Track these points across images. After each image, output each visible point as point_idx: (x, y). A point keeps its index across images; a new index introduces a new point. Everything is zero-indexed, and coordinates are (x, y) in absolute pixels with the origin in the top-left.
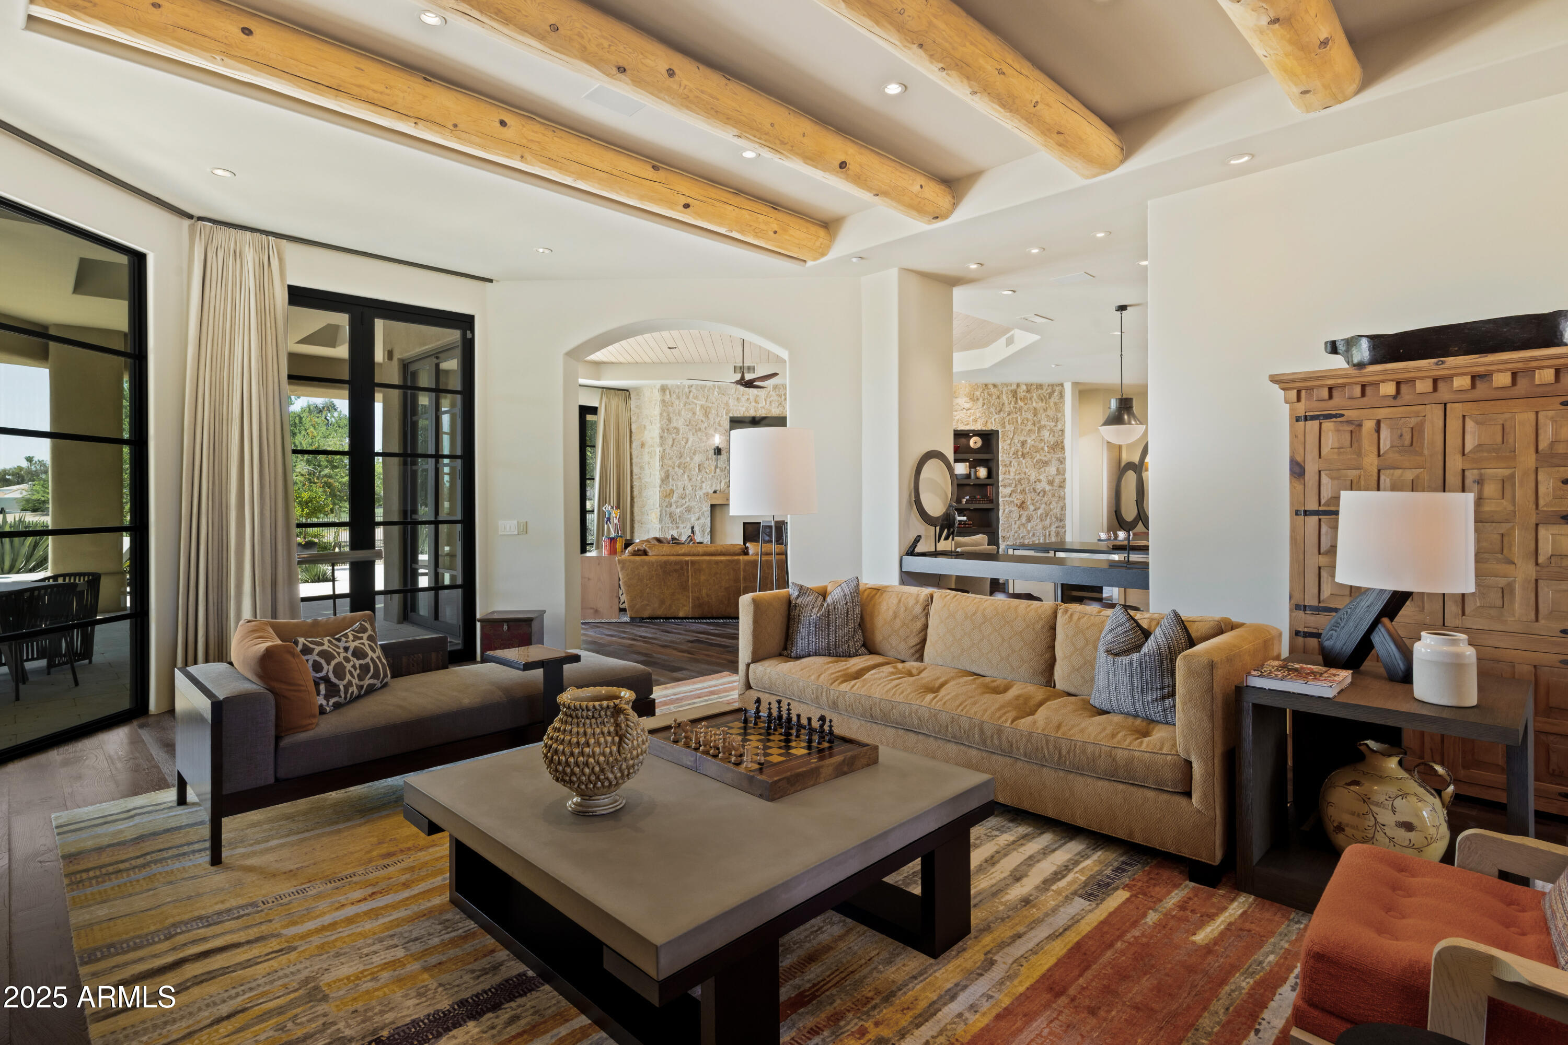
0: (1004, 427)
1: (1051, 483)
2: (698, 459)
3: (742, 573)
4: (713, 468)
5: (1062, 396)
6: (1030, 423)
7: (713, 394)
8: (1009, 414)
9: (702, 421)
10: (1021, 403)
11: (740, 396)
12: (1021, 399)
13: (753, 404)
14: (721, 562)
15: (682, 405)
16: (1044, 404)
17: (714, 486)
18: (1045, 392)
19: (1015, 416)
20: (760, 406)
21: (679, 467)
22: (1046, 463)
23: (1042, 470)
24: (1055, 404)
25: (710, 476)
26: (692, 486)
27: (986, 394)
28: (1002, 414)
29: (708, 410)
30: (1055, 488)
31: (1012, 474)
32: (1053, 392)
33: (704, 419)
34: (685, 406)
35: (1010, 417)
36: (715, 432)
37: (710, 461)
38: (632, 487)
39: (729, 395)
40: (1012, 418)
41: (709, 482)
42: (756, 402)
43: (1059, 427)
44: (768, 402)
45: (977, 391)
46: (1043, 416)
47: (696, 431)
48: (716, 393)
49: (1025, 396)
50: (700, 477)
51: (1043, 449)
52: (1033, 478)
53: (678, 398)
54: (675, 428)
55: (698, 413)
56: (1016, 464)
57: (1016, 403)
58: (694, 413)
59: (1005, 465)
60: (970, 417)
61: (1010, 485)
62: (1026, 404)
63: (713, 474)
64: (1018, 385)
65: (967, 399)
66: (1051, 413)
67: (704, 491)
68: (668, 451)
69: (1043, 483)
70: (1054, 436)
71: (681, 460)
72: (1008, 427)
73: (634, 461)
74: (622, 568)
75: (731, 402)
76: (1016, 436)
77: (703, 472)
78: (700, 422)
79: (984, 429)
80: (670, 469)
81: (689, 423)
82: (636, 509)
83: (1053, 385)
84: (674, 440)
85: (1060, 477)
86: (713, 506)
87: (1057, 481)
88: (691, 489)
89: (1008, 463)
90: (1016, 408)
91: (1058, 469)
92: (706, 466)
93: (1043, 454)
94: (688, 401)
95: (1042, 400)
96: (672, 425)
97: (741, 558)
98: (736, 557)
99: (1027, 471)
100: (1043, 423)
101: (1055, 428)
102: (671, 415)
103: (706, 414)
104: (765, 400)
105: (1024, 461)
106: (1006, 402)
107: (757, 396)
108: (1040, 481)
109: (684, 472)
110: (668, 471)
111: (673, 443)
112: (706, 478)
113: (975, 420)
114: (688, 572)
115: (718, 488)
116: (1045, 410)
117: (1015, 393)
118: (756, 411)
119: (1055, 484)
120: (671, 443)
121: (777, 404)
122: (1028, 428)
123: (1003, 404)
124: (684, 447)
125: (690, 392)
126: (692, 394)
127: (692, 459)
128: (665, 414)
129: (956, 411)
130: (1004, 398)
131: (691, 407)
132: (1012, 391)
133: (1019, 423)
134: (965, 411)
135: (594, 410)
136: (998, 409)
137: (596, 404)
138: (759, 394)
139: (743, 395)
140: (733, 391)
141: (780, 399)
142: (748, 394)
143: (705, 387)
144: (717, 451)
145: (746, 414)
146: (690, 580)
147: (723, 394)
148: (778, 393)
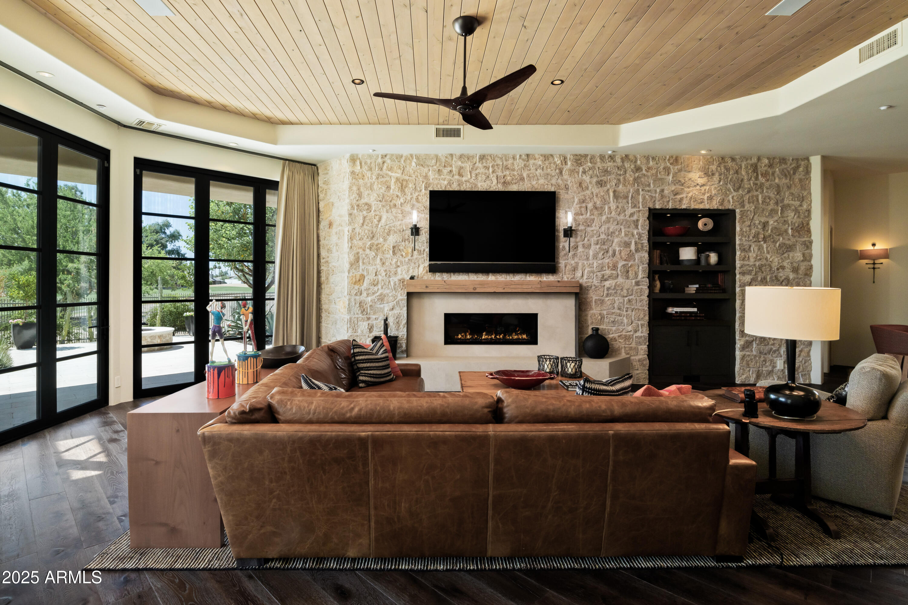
0: (743, 206)
1: (795, 270)
2: (392, 240)
3: (492, 466)
4: (410, 250)
5: (808, 171)
6: (772, 202)
7: (411, 163)
8: (749, 192)
9: (397, 196)
10: (762, 180)
11: (441, 168)
12: (762, 175)
13: (457, 177)
14: (444, 441)
15: (374, 177)
16: (788, 181)
17: (411, 271)
18: (790, 166)
19: (755, 193)
20: (464, 179)
21: (370, 249)
22: (790, 248)
23: (786, 255)
24: (800, 180)
25: (407, 259)
26: (385, 271)
27: (722, 168)
28: (741, 192)
29: (404, 183)
30: (800, 276)
31: (752, 260)
32: (798, 167)
33: (399, 194)
34: (377, 178)
35: (750, 194)
36: (413, 207)
37: (407, 243)
38: (319, 272)
39: (428, 166)
40: (752, 197)
41: (405, 267)
42: (460, 175)
43: (805, 207)
44: (473, 175)
45: (713, 164)
46: (787, 194)
47: (390, 208)
48: (414, 164)
49: (766, 171)
50: (395, 260)
51: (786, 231)
52: (775, 265)
53: (371, 169)
54: (366, 204)
55: (392, 187)
56: (756, 249)
57: (757, 178)
58: (388, 188)
59: (744, 250)
60: (704, 194)
61: (750, 272)
62: (768, 180)
63: (409, 257)
64: (759, 159)
65: (701, 174)
66: (795, 190)
67: (400, 277)
68: (357, 230)
69: (787, 270)
70: (799, 217)
71: (373, 241)
72: (747, 206)
73: (322, 243)
74: (213, 454)
75: (431, 175)
76: (756, 216)
77: (398, 255)
78: (395, 198)
79: (720, 208)
80: (361, 251)
81: (382, 199)
82: (323, 297)
83: (797, 160)
84: (364, 218)
85: (806, 263)
86: (410, 295)
87: (803, 268)
88: (384, 274)
89: (747, 247)
90: (756, 184)
91: (804, 255)
92: (401, 248)
93: (786, 237)
94: (381, 173)
95: (786, 176)
96: (363, 201)
97: (492, 430)
98: (479, 429)
99: (769, 257)
100: (786, 202)
101: (800, 208)
102: (362, 190)
103: (402, 189)
104: (470, 172)
105: (765, 246)
106: (746, 178)
107: (461, 168)
108: (783, 268)
109: (377, 255)
110: (358, 253)
111: (364, 221)
112: (401, 262)
113: (710, 198)
114: (365, 464)
115: (415, 274)
116: (789, 187)
117: (755, 168)
118: (459, 185)
119: (800, 272)
120: (361, 221)
121: (484, 177)
122: (770, 208)
123: (742, 180)
124: (377, 226)
125: (384, 163)
126: (385, 165)
127: (385, 240)
128: (355, 188)
129: (689, 187)
130: (743, 173)
131: (384, 180)
132: (752, 165)
133: (760, 202)
134: (698, 187)
135: (274, 185)
136: (737, 185)
137: (277, 178)
138: (463, 165)
139: (445, 166)
140: (434, 161)
141: (487, 171)
142: (451, 166)
143: (402, 156)
144: (416, 231)
145: (449, 189)
146: (372, 483)
147: (422, 165)
148: (485, 164)
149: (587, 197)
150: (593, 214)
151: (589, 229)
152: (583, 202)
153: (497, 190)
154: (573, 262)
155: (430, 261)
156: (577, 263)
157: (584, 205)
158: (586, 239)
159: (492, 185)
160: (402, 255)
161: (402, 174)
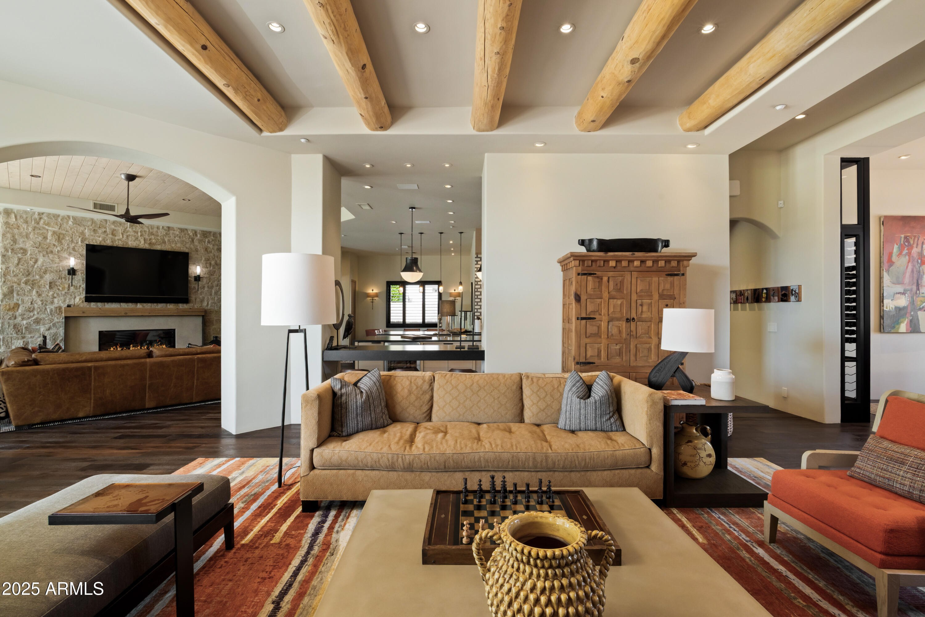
2: (49, 277)
3: (148, 372)
4: (66, 286)
7: (68, 222)
9: (54, 245)
11: (96, 228)
13: (110, 236)
14: (128, 365)
15: (30, 229)
17: (67, 301)
20: (117, 238)
21: (26, 283)
25: (63, 292)
26: (42, 301)
29: (61, 236)
33: (56, 244)
34: (34, 230)
36: (70, 254)
37: (63, 280)
39: (84, 226)
41: (62, 298)
42: (113, 234)
44: (125, 236)
47: (47, 253)
48: (70, 223)
50: (51, 293)
53: (26, 222)
54: (22, 249)
55: (49, 238)
58: (45, 238)
63: (66, 290)
67: (56, 305)
68: (12, 269)
71: (29, 278)
75: (87, 232)
77: (55, 289)
78: (52, 246)
80: (15, 285)
81: (38, 246)
84: (20, 259)
86: (66, 318)
88: (40, 303)
92: (58, 284)
94: (37, 226)
96: (18, 246)
97: (148, 360)
98: (143, 360)
102: (17, 237)
103: (59, 240)
104: (122, 234)
107: (114, 230)
109: (33, 288)
110: (12, 287)
111: (19, 262)
112: (58, 294)
114: (90, 376)
115: (72, 303)
118: (112, 242)
120: (16, 262)
121: (134, 239)
124: (33, 266)
125: (40, 219)
126: (42, 220)
127: (41, 277)
128: (9, 235)
131: (41, 231)
138: (116, 228)
139: (100, 227)
140: (89, 223)
141: (136, 234)
142: (105, 228)
143: (59, 216)
144: (72, 272)
145: (103, 244)
146: (93, 383)
147: (79, 225)
148: (134, 229)
149: (211, 258)
150: (215, 268)
151: (212, 277)
152: (208, 260)
153: (144, 248)
154: (201, 297)
155: (86, 293)
156: (204, 298)
157: (209, 262)
158: (210, 283)
159: (140, 244)
160: (59, 289)
161: (59, 229)
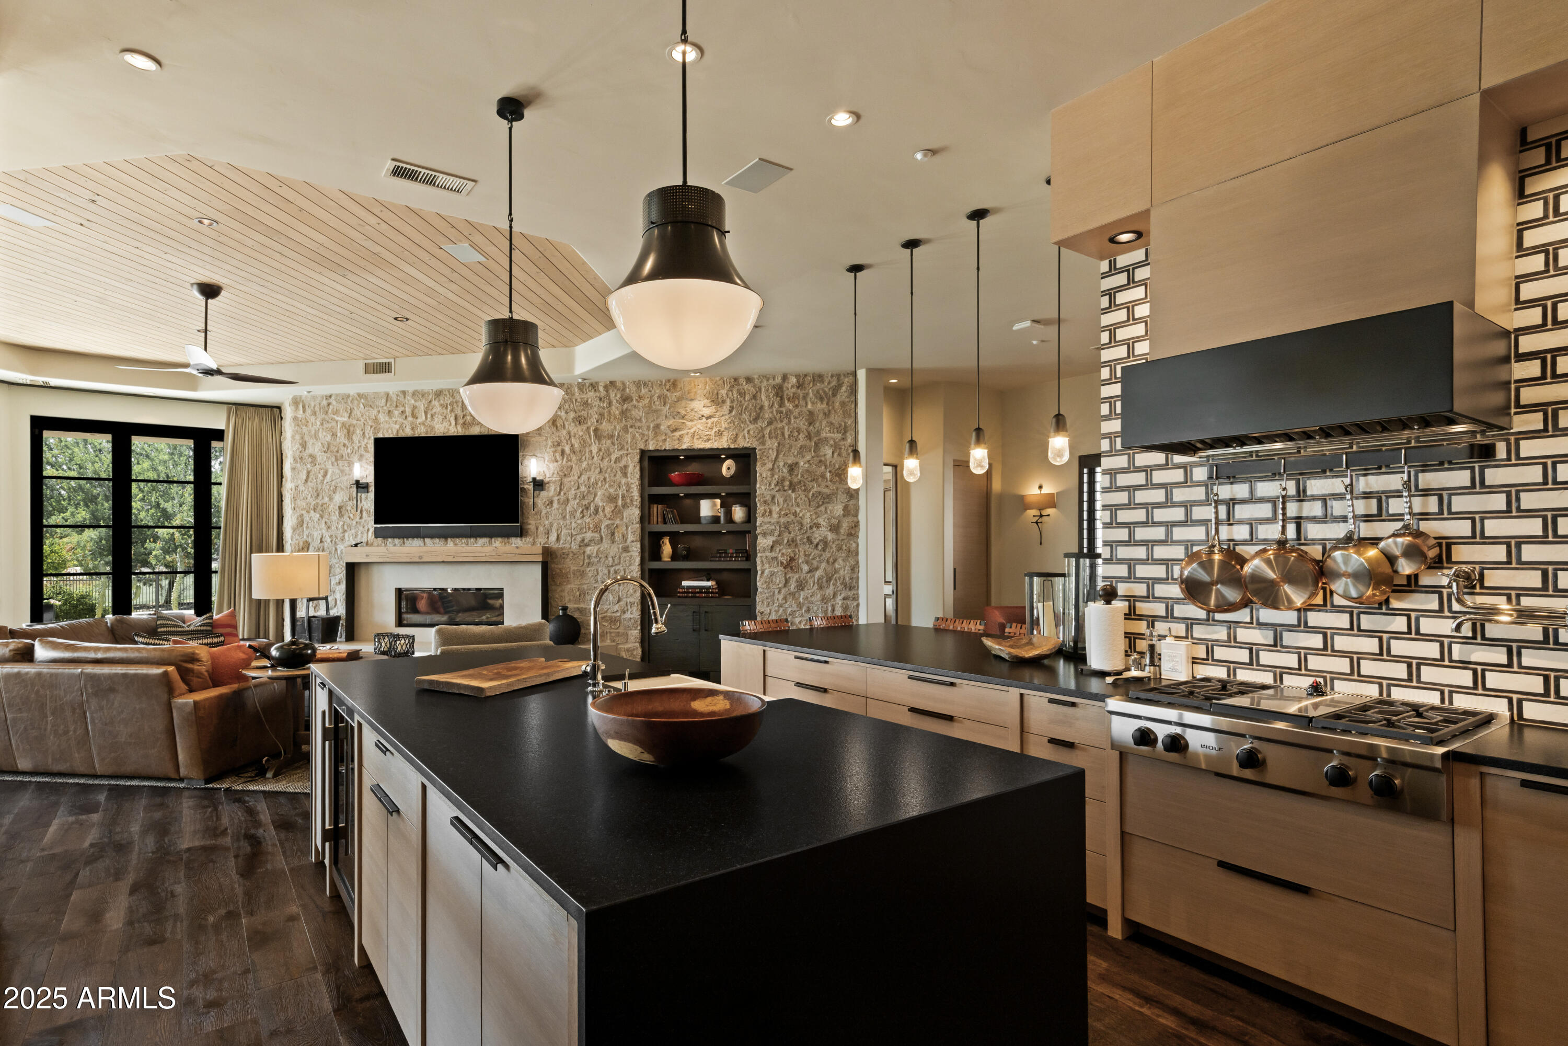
0: (763, 443)
1: (835, 529)
2: (338, 498)
4: (358, 511)
5: (854, 390)
6: (801, 436)
7: (358, 405)
8: (770, 423)
9: (344, 445)
10: (789, 405)
11: (392, 409)
12: (789, 399)
13: (410, 419)
15: (318, 423)
16: (824, 406)
17: (359, 537)
18: (825, 387)
19: (780, 425)
20: (419, 421)
21: (315, 510)
22: (828, 499)
23: (822, 508)
24: (843, 404)
25: (354, 522)
26: (331, 536)
27: (735, 392)
28: (760, 423)
29: (352, 429)
30: (842, 537)
31: (775, 515)
32: (840, 386)
33: (346, 442)
34: (322, 424)
35: (773, 427)
36: (359, 457)
37: (355, 502)
39: (377, 407)
40: (776, 429)
41: (353, 531)
42: (413, 416)
43: (850, 440)
44: (429, 416)
45: (723, 388)
46: (824, 423)
47: (337, 460)
48: (361, 405)
49: (794, 394)
50: (341, 523)
51: (823, 476)
52: (807, 521)
53: (314, 413)
54: (311, 456)
55: (339, 434)
56: (781, 500)
57: (781, 404)
58: (334, 435)
59: (765, 502)
60: (711, 428)
61: (771, 533)
62: (797, 406)
63: (358, 520)
64: (785, 378)
65: (707, 402)
66: (836, 419)
68: (301, 488)
69: (823, 529)
70: (839, 455)
71: (317, 501)
72: (769, 443)
75: (382, 417)
76: (781, 456)
77: (346, 517)
78: (342, 448)
79: (732, 446)
80: (304, 512)
81: (327, 449)
83: (838, 376)
84: (309, 472)
85: (850, 519)
87: (845, 525)
88: (329, 540)
89: (768, 498)
90: (781, 412)
91: (846, 508)
92: (347, 508)
93: (823, 484)
94: (326, 417)
95: (821, 399)
96: (308, 452)
99: (798, 510)
100: (823, 435)
101: (842, 443)
102: (306, 438)
103: (349, 435)
104: (426, 413)
105: (793, 495)
106: (766, 404)
107: (415, 407)
108: (818, 526)
109: (322, 517)
110: (302, 515)
111: (308, 477)
112: (349, 526)
113: (720, 434)
115: (361, 539)
116: (827, 415)
117: (779, 391)
118: (413, 429)
119: (842, 531)
120: (304, 477)
121: (441, 418)
122: (799, 444)
123: (762, 408)
124: (322, 482)
125: (329, 405)
126: (331, 407)
127: (331, 499)
128: (298, 437)
129: (692, 420)
130: (763, 397)
131: (329, 425)
132: (774, 387)
133: (787, 436)
134: (704, 419)
135: (219, 435)
136: (754, 414)
137: (222, 426)
138: (417, 404)
139: (396, 406)
140: (384, 401)
141: (444, 410)
142: (403, 406)
143: (348, 396)
144: (360, 486)
145: (402, 434)
147: (371, 406)
148: (442, 402)
149: (563, 439)
150: (570, 461)
151: (566, 480)
152: (559, 445)
153: (455, 434)
154: (547, 522)
155: (375, 523)
156: (551, 525)
157: (559, 448)
158: (562, 493)
159: (451, 428)
160: (350, 518)
161: (349, 417)
